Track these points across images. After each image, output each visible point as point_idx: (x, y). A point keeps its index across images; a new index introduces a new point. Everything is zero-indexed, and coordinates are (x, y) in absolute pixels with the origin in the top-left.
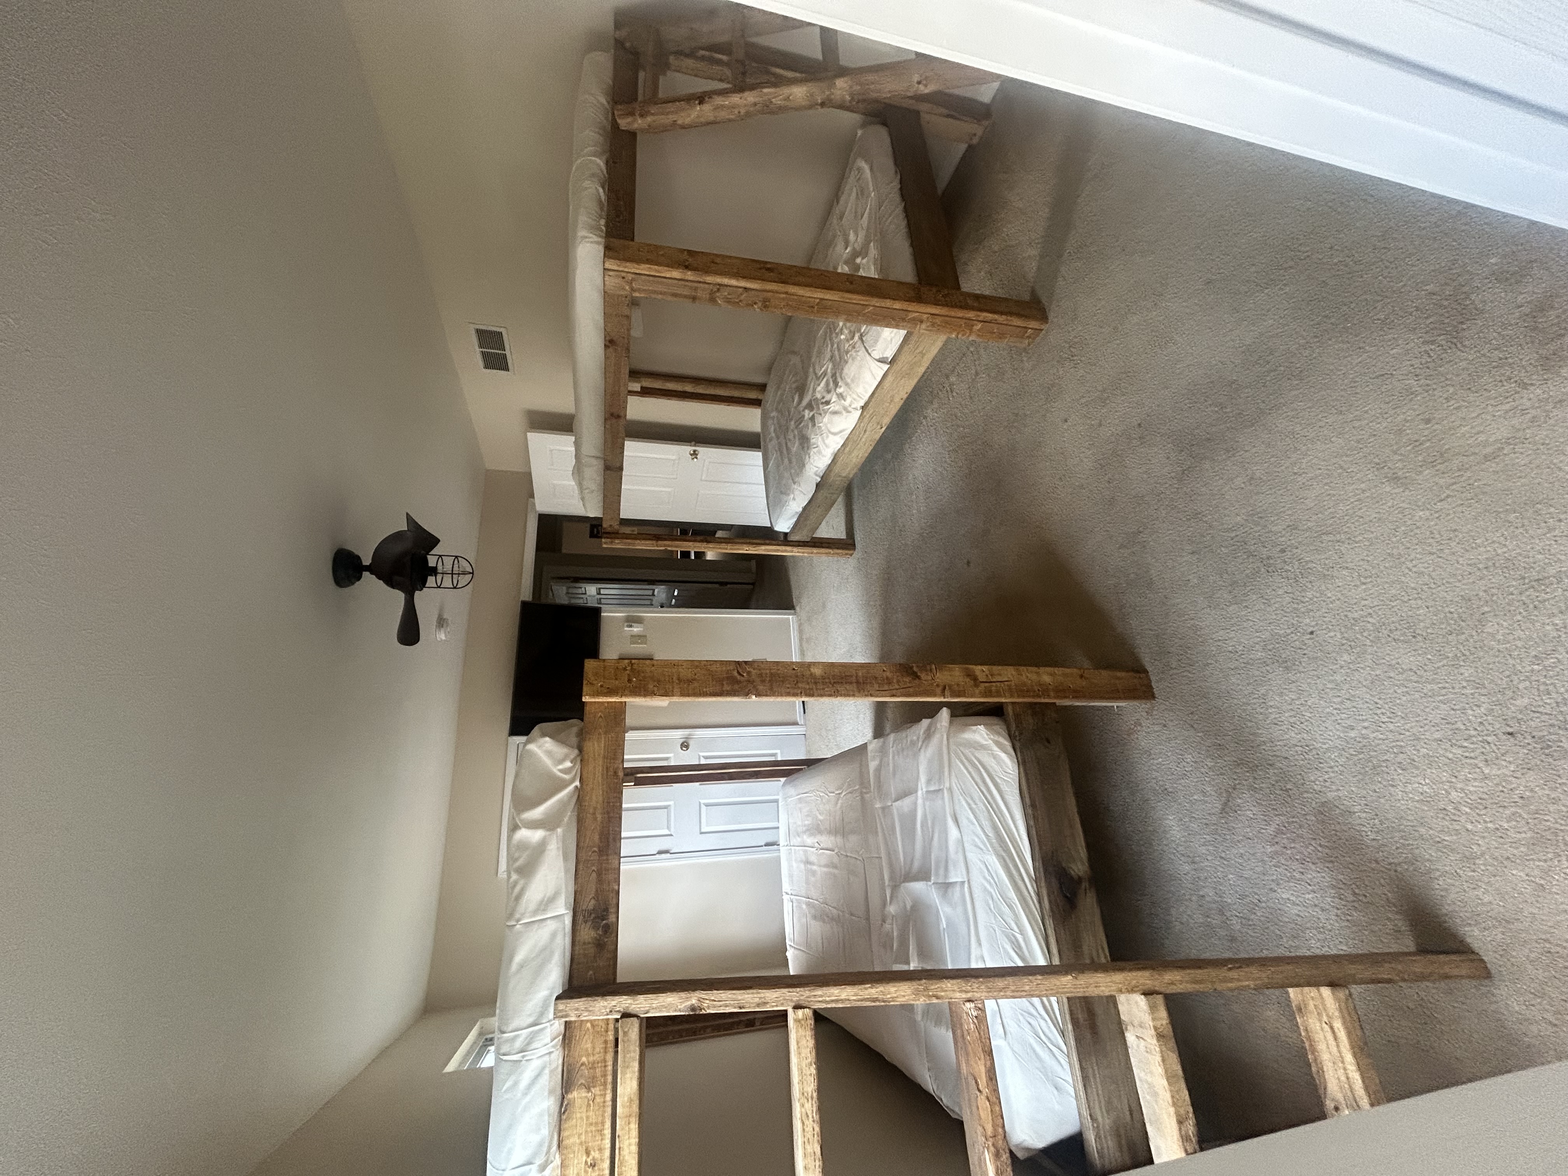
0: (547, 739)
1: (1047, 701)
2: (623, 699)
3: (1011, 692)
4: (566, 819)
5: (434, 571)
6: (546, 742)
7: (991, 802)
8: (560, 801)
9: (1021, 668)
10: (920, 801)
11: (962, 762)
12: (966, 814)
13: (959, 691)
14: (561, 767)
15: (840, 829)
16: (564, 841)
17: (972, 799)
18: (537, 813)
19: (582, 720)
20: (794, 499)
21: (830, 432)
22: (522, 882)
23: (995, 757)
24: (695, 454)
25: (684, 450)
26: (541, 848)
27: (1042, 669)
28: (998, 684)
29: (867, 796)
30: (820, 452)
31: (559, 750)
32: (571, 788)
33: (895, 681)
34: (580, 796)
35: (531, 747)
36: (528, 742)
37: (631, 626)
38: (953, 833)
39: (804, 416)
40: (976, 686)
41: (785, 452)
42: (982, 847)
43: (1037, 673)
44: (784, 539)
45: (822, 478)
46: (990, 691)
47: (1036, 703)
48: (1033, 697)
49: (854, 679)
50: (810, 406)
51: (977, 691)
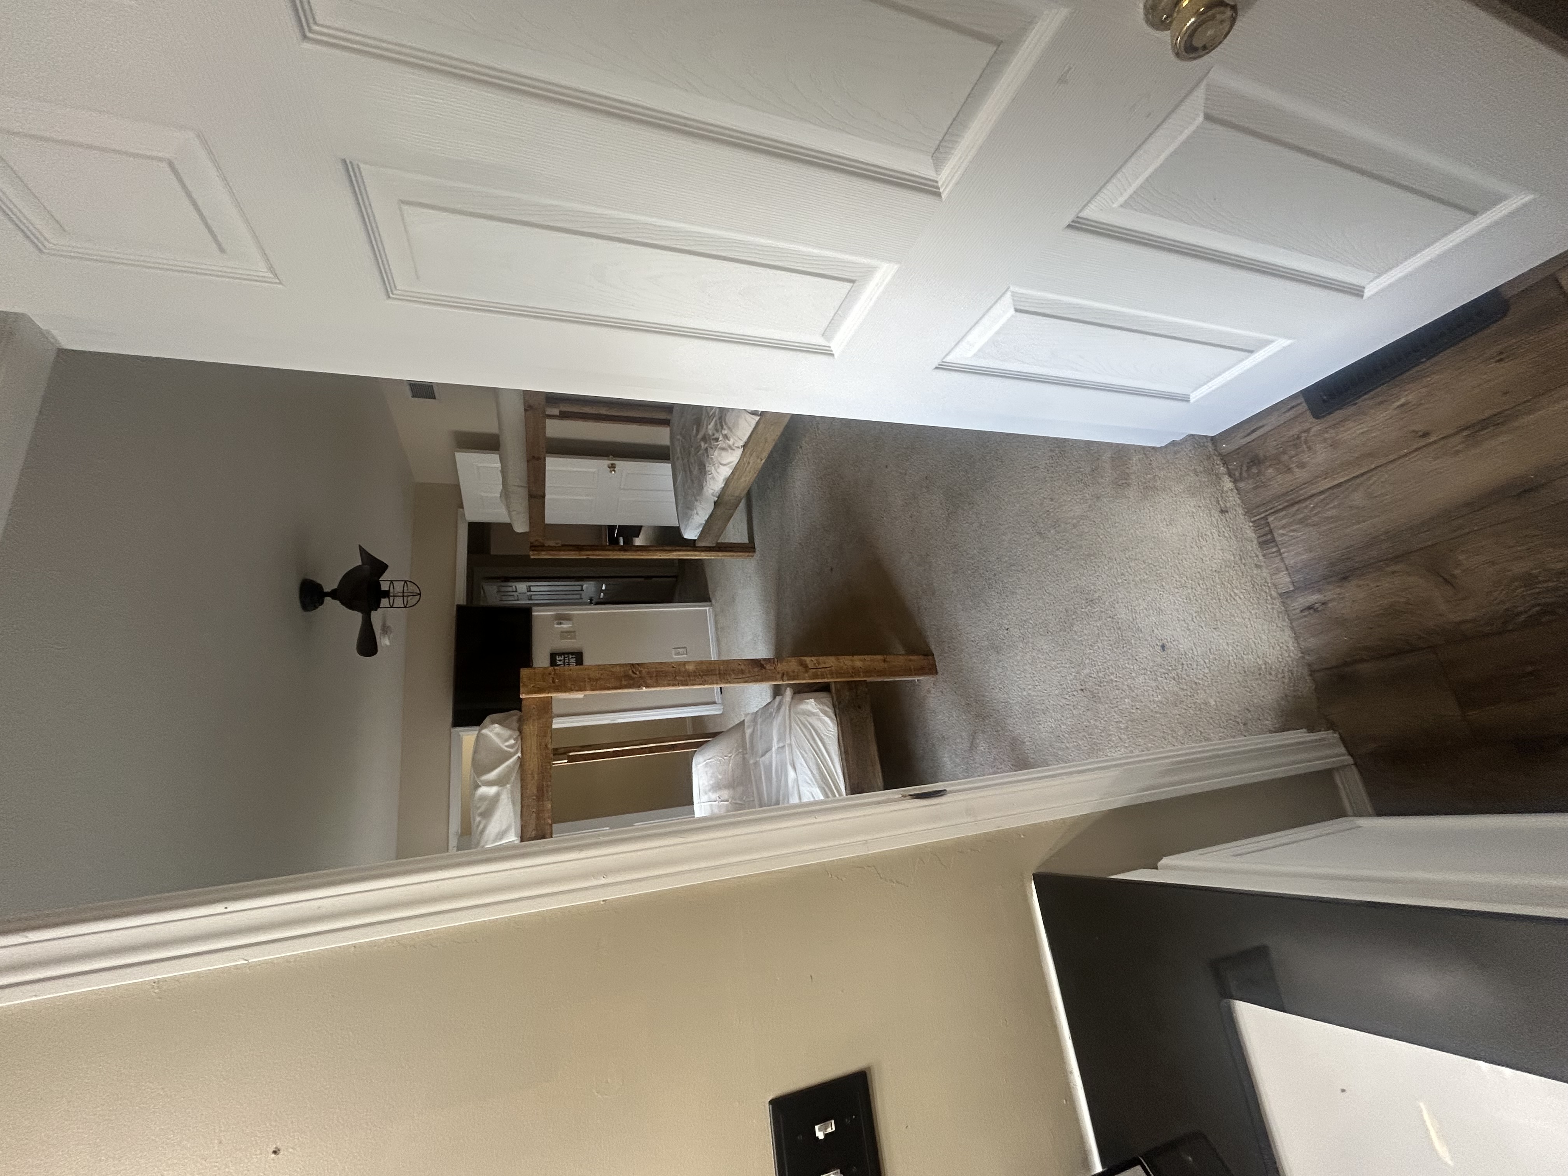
0: (496, 725)
1: (858, 679)
2: (549, 695)
3: (832, 674)
4: (512, 779)
5: (386, 594)
6: (495, 728)
7: (818, 752)
8: (508, 767)
9: (840, 657)
10: (774, 755)
11: (798, 725)
12: (800, 762)
13: (794, 676)
14: (507, 744)
15: (731, 785)
16: (512, 792)
17: (805, 751)
18: (493, 775)
19: (521, 711)
20: (697, 514)
21: (721, 464)
22: (483, 822)
23: (821, 720)
24: (612, 467)
25: (602, 464)
26: (496, 799)
27: (856, 657)
28: (823, 670)
29: (746, 756)
30: (713, 478)
31: (506, 733)
32: (515, 757)
33: (747, 671)
34: (522, 762)
35: (484, 731)
36: (483, 728)
37: (561, 623)
38: (791, 774)
39: (700, 446)
40: (807, 671)
41: (688, 473)
42: (810, 782)
43: (852, 661)
44: (691, 545)
45: (719, 497)
46: (817, 675)
47: (852, 681)
48: (848, 677)
49: (717, 672)
50: (704, 439)
51: (806, 675)
